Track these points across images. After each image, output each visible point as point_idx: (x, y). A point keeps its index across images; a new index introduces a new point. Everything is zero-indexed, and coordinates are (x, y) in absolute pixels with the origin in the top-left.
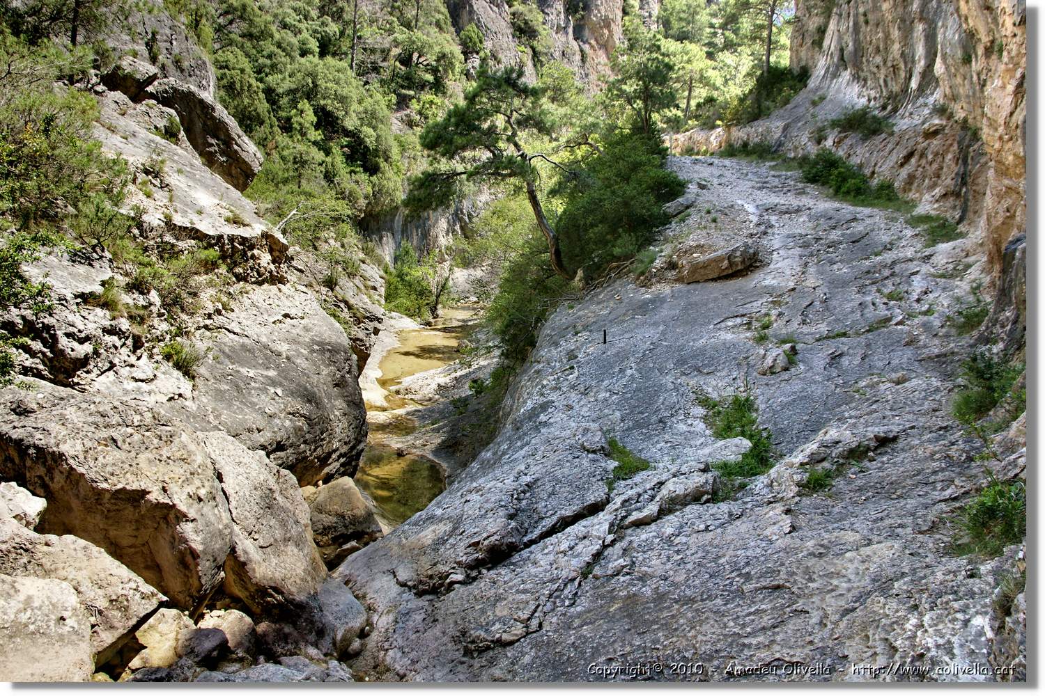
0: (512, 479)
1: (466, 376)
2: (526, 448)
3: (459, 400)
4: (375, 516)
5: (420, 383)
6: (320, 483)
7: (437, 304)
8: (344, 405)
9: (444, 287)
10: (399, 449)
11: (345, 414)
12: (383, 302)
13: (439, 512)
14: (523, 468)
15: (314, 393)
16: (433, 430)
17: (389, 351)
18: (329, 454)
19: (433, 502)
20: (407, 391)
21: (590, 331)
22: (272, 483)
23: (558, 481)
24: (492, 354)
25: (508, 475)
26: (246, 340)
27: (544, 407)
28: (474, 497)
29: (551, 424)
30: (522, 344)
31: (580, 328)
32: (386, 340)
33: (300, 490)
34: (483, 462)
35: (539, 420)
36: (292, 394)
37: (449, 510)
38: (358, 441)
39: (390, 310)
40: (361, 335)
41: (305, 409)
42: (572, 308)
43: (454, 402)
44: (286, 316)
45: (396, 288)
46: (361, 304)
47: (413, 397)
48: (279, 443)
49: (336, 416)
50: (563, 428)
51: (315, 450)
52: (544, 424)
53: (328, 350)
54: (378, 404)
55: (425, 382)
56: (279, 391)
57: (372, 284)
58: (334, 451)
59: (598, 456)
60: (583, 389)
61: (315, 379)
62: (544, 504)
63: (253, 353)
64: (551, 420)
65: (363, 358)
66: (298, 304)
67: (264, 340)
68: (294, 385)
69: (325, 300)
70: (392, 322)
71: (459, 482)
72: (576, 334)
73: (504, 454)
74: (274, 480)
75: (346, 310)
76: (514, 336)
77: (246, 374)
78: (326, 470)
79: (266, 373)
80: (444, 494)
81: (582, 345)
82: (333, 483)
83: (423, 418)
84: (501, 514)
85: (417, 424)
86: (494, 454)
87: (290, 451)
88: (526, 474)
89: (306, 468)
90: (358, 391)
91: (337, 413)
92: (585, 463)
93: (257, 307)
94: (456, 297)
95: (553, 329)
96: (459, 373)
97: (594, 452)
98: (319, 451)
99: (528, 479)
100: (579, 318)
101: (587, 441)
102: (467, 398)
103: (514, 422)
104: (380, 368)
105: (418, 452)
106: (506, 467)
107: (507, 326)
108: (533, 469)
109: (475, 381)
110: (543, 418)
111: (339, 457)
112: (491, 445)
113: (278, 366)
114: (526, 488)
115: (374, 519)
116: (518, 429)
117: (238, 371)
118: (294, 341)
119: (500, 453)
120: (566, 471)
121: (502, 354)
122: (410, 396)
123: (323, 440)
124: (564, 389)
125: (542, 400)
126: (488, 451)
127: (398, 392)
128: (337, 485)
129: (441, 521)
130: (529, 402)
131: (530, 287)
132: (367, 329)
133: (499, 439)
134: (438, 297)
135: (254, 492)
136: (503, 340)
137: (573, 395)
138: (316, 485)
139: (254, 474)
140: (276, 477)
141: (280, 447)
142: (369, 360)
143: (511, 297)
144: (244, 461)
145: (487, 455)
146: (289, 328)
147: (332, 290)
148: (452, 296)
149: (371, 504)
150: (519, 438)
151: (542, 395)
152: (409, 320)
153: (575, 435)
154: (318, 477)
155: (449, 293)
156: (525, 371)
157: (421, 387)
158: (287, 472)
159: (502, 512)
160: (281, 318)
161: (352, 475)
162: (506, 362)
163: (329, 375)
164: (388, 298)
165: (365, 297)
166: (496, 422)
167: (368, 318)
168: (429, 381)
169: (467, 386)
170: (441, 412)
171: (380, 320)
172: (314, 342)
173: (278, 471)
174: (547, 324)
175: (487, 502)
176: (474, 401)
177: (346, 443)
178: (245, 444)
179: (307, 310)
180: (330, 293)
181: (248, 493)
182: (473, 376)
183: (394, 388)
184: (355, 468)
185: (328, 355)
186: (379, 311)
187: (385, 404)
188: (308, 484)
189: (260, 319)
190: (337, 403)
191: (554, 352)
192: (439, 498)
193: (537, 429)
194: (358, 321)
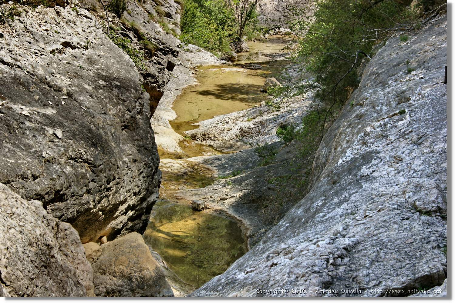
0: (328, 240)
1: (274, 120)
2: (344, 206)
3: (266, 147)
4: (166, 279)
5: (220, 126)
6: (105, 239)
7: (241, 35)
8: (135, 150)
9: (249, 15)
10: (194, 203)
11: (135, 161)
12: (179, 31)
13: (241, 276)
14: (340, 228)
15: (100, 136)
16: (234, 182)
17: (184, 89)
18: (116, 207)
19: (234, 264)
20: (206, 136)
21: (428, 68)
22: (50, 238)
23: (383, 245)
24: (305, 95)
25: (322, 236)
26: (19, 72)
27: (367, 158)
28: (282, 260)
29: (375, 178)
30: (341, 84)
31: (414, 64)
32: (182, 77)
33: (82, 247)
34: (293, 220)
35: (360, 173)
36: (74, 136)
37: (253, 274)
38: (150, 192)
39: (187, 42)
40: (153, 70)
41: (89, 153)
42: (405, 40)
43: (259, 150)
44: (67, 45)
45: (194, 16)
46: (152, 34)
47: (212, 143)
48: (57, 192)
49: (124, 162)
50: (390, 184)
51: (99, 202)
52: (367, 178)
53: (117, 86)
54: (172, 150)
55: (226, 126)
56: (59, 133)
57: (166, 10)
58: (122, 203)
59: (433, 219)
60: (415, 138)
61: (100, 120)
62: (365, 272)
63: (28, 88)
64: (375, 174)
65: (156, 98)
66: (80, 30)
67: (40, 72)
68: (76, 126)
69: (111, 28)
70: (189, 55)
71: (265, 242)
72: (410, 71)
73: (317, 211)
74: (52, 235)
75: (136, 40)
76: (333, 74)
77: (20, 111)
78: (112, 224)
79: (43, 111)
80: (247, 255)
81: (416, 86)
82: (119, 239)
83: (222, 167)
84: (314, 281)
85: (216, 174)
86: (307, 210)
87: (70, 201)
88: (344, 236)
89: (88, 222)
90: (150, 135)
91: (126, 159)
92: (417, 226)
93: (31, 33)
94: (264, 26)
95: (381, 66)
96: (266, 117)
97: (428, 213)
98: (104, 202)
99: (347, 241)
100: (414, 52)
101: (419, 200)
102: (274, 146)
103: (330, 174)
104: (173, 108)
105: (217, 206)
106: (320, 227)
107: (325, 62)
108: (353, 230)
109: (283, 127)
110: (365, 170)
111: (127, 210)
112: (303, 201)
113: (57, 104)
114: (345, 252)
115: (165, 282)
116: (334, 183)
117: (10, 108)
118: (76, 75)
119: (313, 210)
120: (393, 234)
121: (317, 95)
122: (208, 142)
123: (108, 189)
124: (392, 138)
125: (365, 149)
126: (299, 207)
127: (194, 137)
128: (124, 242)
129: (243, 287)
130: (348, 151)
131: (354, 15)
132: (159, 63)
133: (311, 194)
134: (242, 27)
135: (29, 248)
136: (319, 79)
137: (403, 144)
138: (99, 241)
139: (29, 227)
140: (54, 231)
141: (59, 197)
142: (162, 99)
143: (330, 27)
144: (18, 212)
145: (298, 211)
146: (70, 59)
147: (120, 16)
148: (258, 26)
149: (161, 264)
150: (337, 194)
151: (365, 144)
152: (209, 54)
153: (404, 193)
154: (102, 233)
155: (255, 22)
156: (344, 116)
157: (221, 131)
158: (67, 225)
159: (315, 279)
160: (60, 47)
161: (141, 231)
162: (322, 105)
163: (117, 115)
164: (185, 26)
165: (157, 25)
166: (308, 174)
167: (161, 50)
168: (230, 125)
169: (274, 132)
170: (244, 161)
171: (175, 54)
172: (99, 76)
173: (57, 225)
174: (373, 60)
175: (297, 266)
176: (282, 149)
177: (135, 194)
178: (18, 192)
179: (91, 38)
180: (117, 20)
181: (20, 250)
182: (281, 120)
183: (189, 132)
184: (145, 224)
185: (116, 91)
186: (174, 42)
187: (180, 151)
188: (91, 240)
189: (34, 48)
190: (126, 147)
191: (381, 93)
192: (241, 260)
193: (357, 183)
194: (150, 54)
